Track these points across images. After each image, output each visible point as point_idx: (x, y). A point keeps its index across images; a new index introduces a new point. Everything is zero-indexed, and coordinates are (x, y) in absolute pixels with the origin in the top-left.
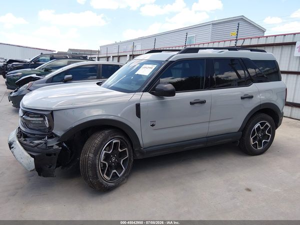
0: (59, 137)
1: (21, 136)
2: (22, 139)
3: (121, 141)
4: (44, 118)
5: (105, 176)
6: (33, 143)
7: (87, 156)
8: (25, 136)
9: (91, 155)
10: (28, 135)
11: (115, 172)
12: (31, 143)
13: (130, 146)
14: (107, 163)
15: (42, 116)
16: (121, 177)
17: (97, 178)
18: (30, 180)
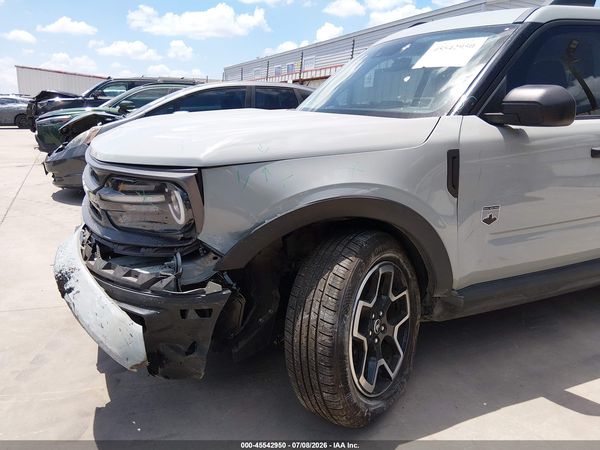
0: (217, 255)
1: (94, 250)
2: (99, 262)
3: (396, 269)
4: (168, 195)
5: (362, 380)
6: (136, 275)
7: (313, 317)
8: (108, 254)
9: (328, 316)
10: (118, 250)
11: (383, 366)
12: (128, 274)
13: (414, 284)
14: (365, 340)
15: (161, 187)
16: (397, 377)
17: (347, 390)
18: (119, 381)
